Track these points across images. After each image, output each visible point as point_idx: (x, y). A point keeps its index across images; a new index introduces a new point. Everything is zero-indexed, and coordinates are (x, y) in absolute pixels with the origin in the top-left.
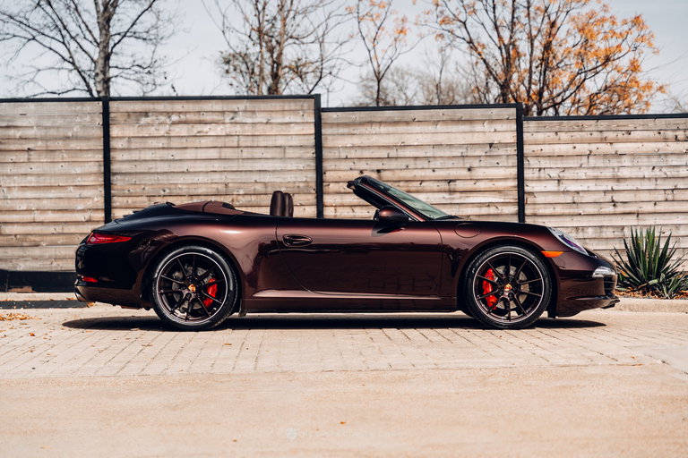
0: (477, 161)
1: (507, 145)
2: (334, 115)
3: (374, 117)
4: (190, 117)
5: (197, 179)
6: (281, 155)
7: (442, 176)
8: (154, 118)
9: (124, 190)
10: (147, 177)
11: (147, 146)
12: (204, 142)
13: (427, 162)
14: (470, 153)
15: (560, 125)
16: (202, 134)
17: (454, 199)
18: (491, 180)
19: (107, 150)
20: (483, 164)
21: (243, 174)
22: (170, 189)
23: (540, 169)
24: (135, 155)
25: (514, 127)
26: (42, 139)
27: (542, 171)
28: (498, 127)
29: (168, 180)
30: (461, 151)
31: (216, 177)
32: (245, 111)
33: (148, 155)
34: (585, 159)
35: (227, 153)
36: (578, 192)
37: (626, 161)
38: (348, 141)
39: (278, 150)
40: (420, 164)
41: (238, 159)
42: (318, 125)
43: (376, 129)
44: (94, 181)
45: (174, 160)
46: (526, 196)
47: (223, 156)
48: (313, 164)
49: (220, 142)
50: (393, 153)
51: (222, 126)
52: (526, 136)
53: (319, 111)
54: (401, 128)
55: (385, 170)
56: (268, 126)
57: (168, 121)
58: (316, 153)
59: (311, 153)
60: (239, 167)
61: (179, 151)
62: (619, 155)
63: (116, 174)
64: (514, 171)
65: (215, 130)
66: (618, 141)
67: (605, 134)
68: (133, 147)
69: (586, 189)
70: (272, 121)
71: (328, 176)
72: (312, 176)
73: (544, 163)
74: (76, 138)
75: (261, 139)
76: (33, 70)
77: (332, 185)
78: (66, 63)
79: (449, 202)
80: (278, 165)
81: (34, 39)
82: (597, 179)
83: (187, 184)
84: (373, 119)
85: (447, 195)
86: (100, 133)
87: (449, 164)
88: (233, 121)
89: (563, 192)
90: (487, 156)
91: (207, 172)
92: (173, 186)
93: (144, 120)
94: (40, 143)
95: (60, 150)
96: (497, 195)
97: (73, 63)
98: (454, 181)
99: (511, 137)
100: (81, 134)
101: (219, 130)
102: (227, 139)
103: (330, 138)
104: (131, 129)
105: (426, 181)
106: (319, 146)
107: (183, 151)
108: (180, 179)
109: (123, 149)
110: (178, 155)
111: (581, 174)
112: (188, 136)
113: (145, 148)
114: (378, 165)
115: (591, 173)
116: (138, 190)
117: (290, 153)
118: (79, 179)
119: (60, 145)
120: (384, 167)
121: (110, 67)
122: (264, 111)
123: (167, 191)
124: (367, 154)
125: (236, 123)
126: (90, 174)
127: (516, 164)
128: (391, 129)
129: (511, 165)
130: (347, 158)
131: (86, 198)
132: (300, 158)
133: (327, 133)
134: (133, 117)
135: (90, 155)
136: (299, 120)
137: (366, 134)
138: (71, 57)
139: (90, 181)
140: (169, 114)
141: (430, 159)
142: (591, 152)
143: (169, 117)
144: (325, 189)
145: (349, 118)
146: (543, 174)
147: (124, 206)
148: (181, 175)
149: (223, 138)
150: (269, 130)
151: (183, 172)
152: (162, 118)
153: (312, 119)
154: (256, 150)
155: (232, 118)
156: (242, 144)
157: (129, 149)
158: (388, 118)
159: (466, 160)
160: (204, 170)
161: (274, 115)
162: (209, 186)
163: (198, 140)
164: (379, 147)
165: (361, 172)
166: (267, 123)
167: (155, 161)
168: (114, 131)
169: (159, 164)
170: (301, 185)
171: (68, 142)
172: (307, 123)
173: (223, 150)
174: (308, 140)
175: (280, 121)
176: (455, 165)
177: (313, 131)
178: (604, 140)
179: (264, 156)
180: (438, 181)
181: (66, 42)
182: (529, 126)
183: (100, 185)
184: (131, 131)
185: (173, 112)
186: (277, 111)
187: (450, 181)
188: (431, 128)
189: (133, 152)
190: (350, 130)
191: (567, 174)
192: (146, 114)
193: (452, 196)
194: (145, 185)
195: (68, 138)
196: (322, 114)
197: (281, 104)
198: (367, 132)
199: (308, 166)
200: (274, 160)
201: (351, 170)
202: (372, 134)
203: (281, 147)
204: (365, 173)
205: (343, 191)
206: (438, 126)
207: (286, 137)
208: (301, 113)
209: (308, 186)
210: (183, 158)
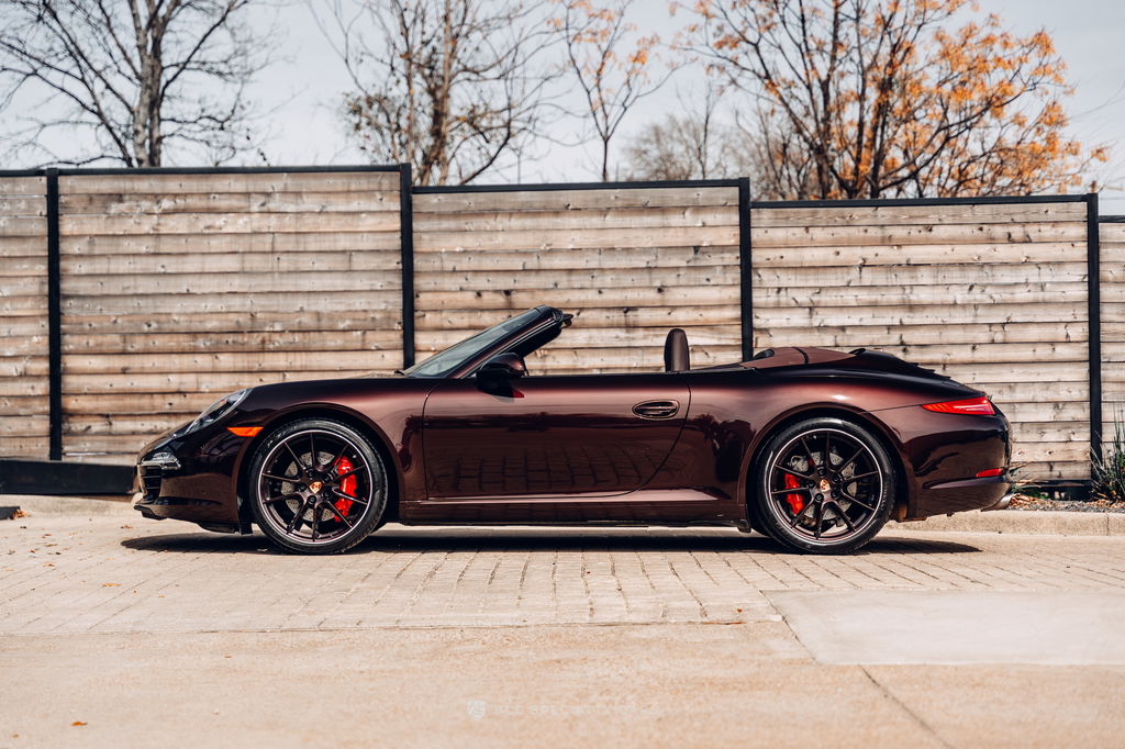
0: (674, 275)
1: (723, 248)
2: (433, 199)
3: (501, 201)
4: (192, 202)
5: (204, 305)
6: (344, 266)
7: (614, 301)
8: (133, 204)
9: (81, 324)
10: (121, 303)
11: (121, 250)
12: (216, 244)
13: (589, 277)
14: (661, 263)
15: (813, 215)
16: (212, 231)
17: (633, 339)
18: (697, 307)
19: (54, 257)
20: (682, 281)
21: (281, 297)
22: (158, 322)
23: (779, 289)
24: (100, 266)
25: (735, 218)
27: (783, 292)
28: (710, 218)
29: (156, 307)
30: (646, 258)
31: (236, 303)
32: (285, 193)
33: (123, 266)
34: (855, 273)
35: (255, 263)
36: (843, 328)
37: (925, 276)
38: (457, 243)
39: (340, 257)
40: (577, 280)
41: (272, 272)
42: (407, 215)
43: (502, 222)
44: (32, 309)
45: (165, 274)
46: (755, 336)
47: (248, 266)
48: (397, 281)
49: (241, 245)
50: (532, 263)
51: (246, 218)
52: (756, 235)
53: (408, 192)
54: (545, 221)
55: (517, 291)
56: (322, 219)
57: (156, 209)
58: (403, 262)
59: (395, 262)
60: (274, 285)
61: (173, 259)
62: (912, 266)
63: (68, 297)
64: (736, 293)
65: (236, 223)
66: (911, 243)
67: (890, 231)
68: (97, 251)
69: (857, 323)
70: (330, 208)
71: (423, 300)
72: (397, 301)
73: (786, 279)
75: (311, 238)
76: (35, 124)
77: (428, 316)
78: (87, 113)
79: (625, 344)
80: (339, 283)
81: (35, 73)
82: (874, 306)
83: (186, 314)
84: (498, 206)
85: (622, 333)
86: (42, 228)
87: (627, 280)
88: (265, 209)
89: (819, 328)
90: (689, 267)
91: (220, 294)
92: (163, 318)
93: (115, 208)
96: (707, 333)
97: (99, 114)
98: (634, 309)
99: (731, 237)
100: (10, 230)
101: (241, 224)
102: (254, 239)
103: (425, 237)
104: (95, 221)
105: (588, 309)
106: (407, 251)
107: (181, 259)
108: (176, 307)
109: (80, 256)
110: (172, 265)
111: (850, 297)
112: (190, 235)
113: (118, 254)
114: (505, 282)
115: (865, 296)
116: (106, 324)
117: (360, 262)
118: (8, 305)
120: (517, 286)
121: (160, 120)
122: (316, 192)
123: (154, 325)
124: (488, 264)
125: (269, 212)
126: (26, 297)
127: (739, 281)
128: (529, 222)
129: (731, 283)
130: (454, 271)
131: (18, 336)
132: (375, 271)
133: (422, 229)
134: (98, 203)
135: (25, 266)
136: (374, 207)
137: (486, 231)
138: (96, 104)
139: (25, 308)
140: (157, 197)
141: (595, 274)
142: (864, 260)
143: (158, 202)
144: (417, 323)
145: (459, 204)
146: (784, 298)
147: (81, 349)
148: (176, 299)
149: (246, 238)
150: (322, 223)
151: (180, 295)
152: (146, 205)
153: (396, 206)
154: (302, 258)
155: (263, 205)
156: (279, 247)
157: (91, 256)
158: (523, 203)
159: (655, 274)
160: (217, 290)
161: (332, 198)
162: (223, 317)
163: (205, 241)
164: (509, 253)
165: (479, 294)
166: (320, 213)
167: (135, 275)
168: (67, 226)
169: (141, 281)
170: (378, 316)
172: (389, 212)
173: (247, 257)
174: (389, 240)
175: (342, 208)
176: (636, 283)
177: (397, 225)
178: (887, 241)
179: (317, 266)
180: (608, 309)
181: (87, 79)
182: (760, 218)
183: (42, 316)
184: (94, 225)
185: (165, 195)
186: (338, 193)
187: (628, 309)
188: (596, 221)
189: (97, 260)
190: (461, 223)
191: (825, 298)
192: (119, 197)
193: (631, 335)
194: (117, 317)
196: (414, 196)
197: (345, 180)
198: (488, 228)
199: (390, 283)
200: (333, 275)
201: (461, 289)
202: (498, 231)
203: (344, 252)
204: (485, 296)
205: (447, 325)
206: (608, 218)
207: (352, 237)
208: (378, 196)
209: (389, 318)
210: (180, 271)
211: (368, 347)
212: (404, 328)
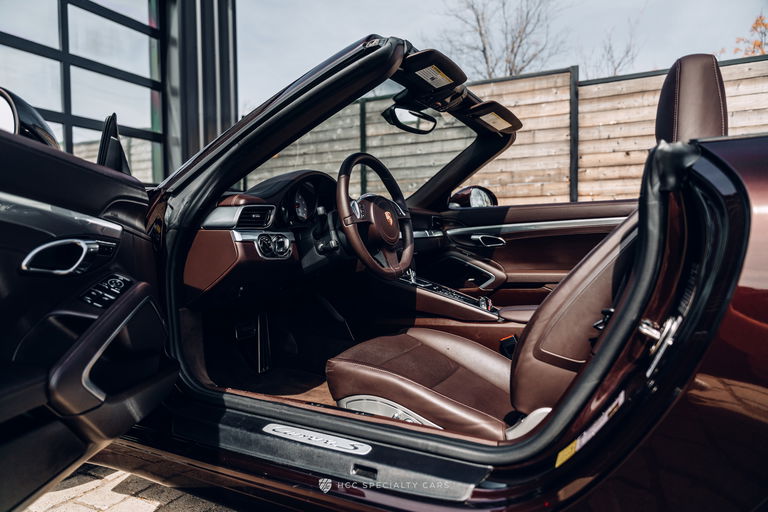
2: (594, 89)
6: (529, 141)
9: (376, 186)
11: (397, 142)
12: (450, 134)
16: (447, 125)
22: (417, 183)
24: (386, 152)
26: (313, 143)
29: (416, 174)
32: (492, 96)
38: (612, 118)
39: (527, 135)
42: (574, 102)
45: (421, 155)
48: (566, 148)
49: (465, 133)
53: (576, 86)
58: (571, 135)
59: (565, 135)
61: (426, 145)
68: (385, 143)
70: (521, 104)
71: (584, 161)
72: (566, 162)
74: (340, 140)
77: (588, 171)
80: (526, 152)
84: (646, 87)
86: (357, 133)
92: (420, 181)
94: (312, 147)
95: (326, 152)
100: (342, 136)
103: (588, 116)
104: (384, 126)
106: (574, 127)
107: (430, 145)
109: (375, 147)
110: (425, 149)
113: (395, 144)
114: (650, 144)
117: (540, 137)
119: (326, 147)
122: (512, 93)
123: (414, 185)
124: (636, 131)
130: (609, 138)
132: (551, 142)
133: (585, 110)
136: (551, 98)
137: (634, 107)
144: (580, 176)
145: (614, 90)
148: (427, 169)
151: (430, 166)
153: (567, 96)
157: (382, 147)
161: (523, 96)
163: (444, 132)
165: (628, 153)
166: (514, 106)
167: (404, 156)
168: (370, 131)
169: (408, 159)
170: (552, 173)
171: (332, 144)
172: (562, 101)
174: (561, 120)
175: (530, 102)
177: (568, 110)
184: (384, 129)
186: (526, 92)
189: (385, 149)
190: (615, 103)
195: (332, 140)
196: (580, 88)
197: (532, 83)
198: (636, 104)
199: (561, 150)
200: (522, 147)
201: (614, 151)
202: (644, 106)
203: (530, 131)
204: (632, 155)
205: (602, 176)
206: (741, 87)
207: (535, 120)
208: (554, 90)
209: (560, 174)
210: (430, 152)
211: (544, 194)
212: (570, 180)
